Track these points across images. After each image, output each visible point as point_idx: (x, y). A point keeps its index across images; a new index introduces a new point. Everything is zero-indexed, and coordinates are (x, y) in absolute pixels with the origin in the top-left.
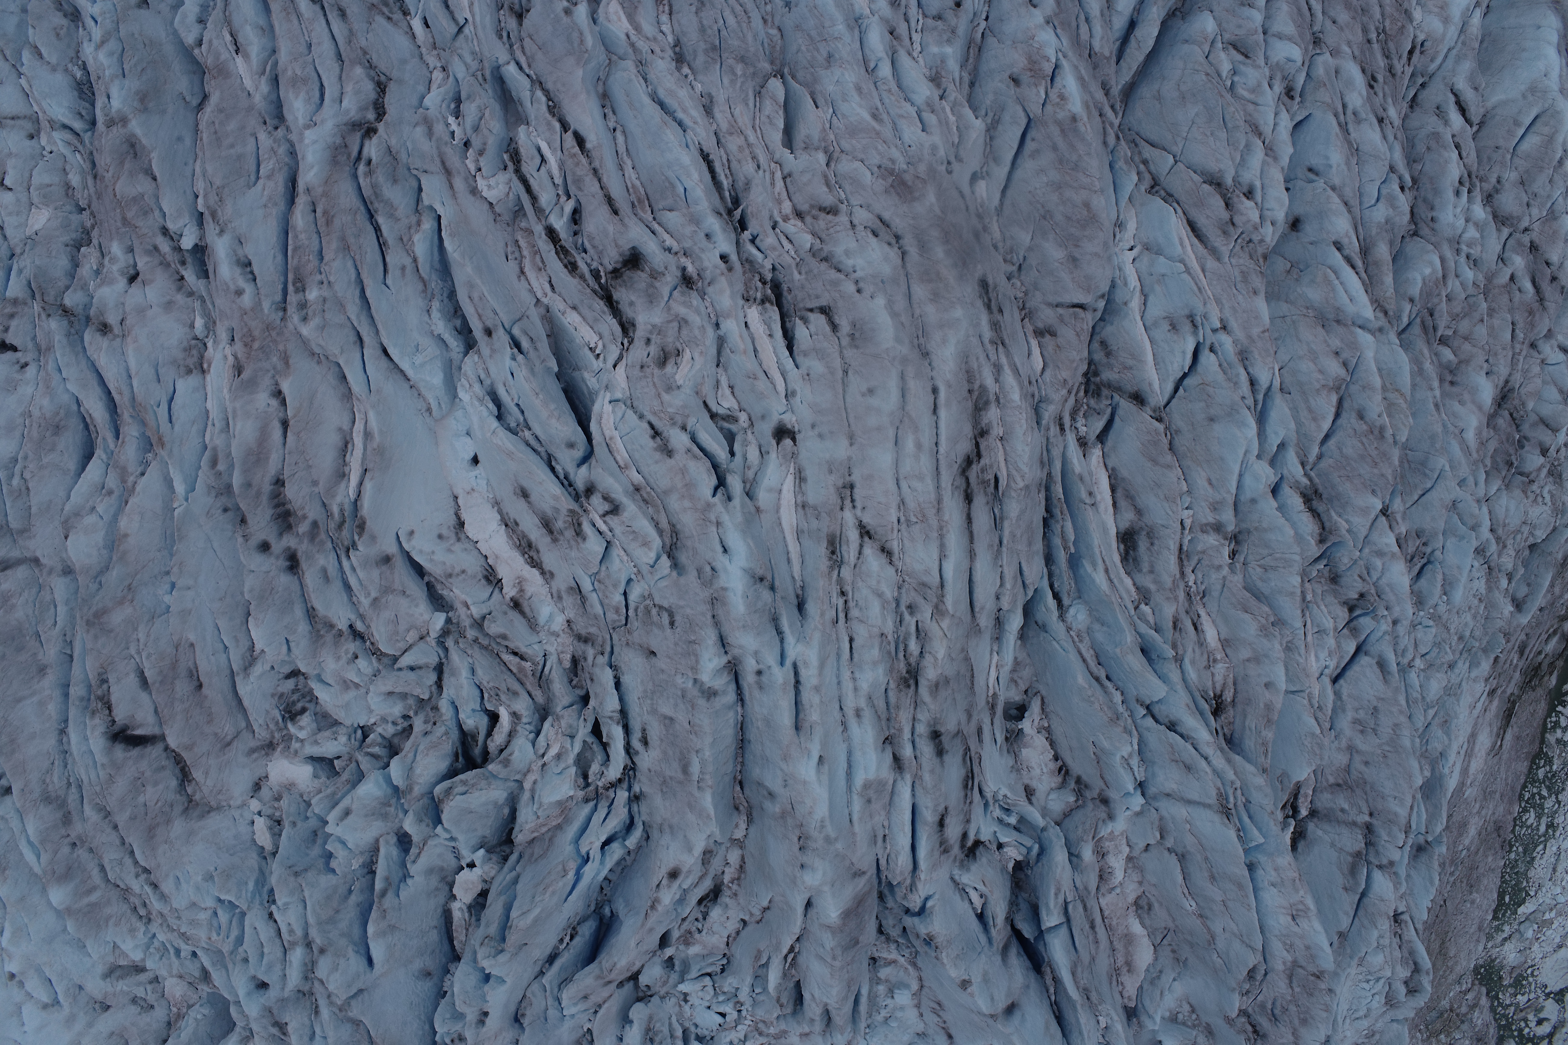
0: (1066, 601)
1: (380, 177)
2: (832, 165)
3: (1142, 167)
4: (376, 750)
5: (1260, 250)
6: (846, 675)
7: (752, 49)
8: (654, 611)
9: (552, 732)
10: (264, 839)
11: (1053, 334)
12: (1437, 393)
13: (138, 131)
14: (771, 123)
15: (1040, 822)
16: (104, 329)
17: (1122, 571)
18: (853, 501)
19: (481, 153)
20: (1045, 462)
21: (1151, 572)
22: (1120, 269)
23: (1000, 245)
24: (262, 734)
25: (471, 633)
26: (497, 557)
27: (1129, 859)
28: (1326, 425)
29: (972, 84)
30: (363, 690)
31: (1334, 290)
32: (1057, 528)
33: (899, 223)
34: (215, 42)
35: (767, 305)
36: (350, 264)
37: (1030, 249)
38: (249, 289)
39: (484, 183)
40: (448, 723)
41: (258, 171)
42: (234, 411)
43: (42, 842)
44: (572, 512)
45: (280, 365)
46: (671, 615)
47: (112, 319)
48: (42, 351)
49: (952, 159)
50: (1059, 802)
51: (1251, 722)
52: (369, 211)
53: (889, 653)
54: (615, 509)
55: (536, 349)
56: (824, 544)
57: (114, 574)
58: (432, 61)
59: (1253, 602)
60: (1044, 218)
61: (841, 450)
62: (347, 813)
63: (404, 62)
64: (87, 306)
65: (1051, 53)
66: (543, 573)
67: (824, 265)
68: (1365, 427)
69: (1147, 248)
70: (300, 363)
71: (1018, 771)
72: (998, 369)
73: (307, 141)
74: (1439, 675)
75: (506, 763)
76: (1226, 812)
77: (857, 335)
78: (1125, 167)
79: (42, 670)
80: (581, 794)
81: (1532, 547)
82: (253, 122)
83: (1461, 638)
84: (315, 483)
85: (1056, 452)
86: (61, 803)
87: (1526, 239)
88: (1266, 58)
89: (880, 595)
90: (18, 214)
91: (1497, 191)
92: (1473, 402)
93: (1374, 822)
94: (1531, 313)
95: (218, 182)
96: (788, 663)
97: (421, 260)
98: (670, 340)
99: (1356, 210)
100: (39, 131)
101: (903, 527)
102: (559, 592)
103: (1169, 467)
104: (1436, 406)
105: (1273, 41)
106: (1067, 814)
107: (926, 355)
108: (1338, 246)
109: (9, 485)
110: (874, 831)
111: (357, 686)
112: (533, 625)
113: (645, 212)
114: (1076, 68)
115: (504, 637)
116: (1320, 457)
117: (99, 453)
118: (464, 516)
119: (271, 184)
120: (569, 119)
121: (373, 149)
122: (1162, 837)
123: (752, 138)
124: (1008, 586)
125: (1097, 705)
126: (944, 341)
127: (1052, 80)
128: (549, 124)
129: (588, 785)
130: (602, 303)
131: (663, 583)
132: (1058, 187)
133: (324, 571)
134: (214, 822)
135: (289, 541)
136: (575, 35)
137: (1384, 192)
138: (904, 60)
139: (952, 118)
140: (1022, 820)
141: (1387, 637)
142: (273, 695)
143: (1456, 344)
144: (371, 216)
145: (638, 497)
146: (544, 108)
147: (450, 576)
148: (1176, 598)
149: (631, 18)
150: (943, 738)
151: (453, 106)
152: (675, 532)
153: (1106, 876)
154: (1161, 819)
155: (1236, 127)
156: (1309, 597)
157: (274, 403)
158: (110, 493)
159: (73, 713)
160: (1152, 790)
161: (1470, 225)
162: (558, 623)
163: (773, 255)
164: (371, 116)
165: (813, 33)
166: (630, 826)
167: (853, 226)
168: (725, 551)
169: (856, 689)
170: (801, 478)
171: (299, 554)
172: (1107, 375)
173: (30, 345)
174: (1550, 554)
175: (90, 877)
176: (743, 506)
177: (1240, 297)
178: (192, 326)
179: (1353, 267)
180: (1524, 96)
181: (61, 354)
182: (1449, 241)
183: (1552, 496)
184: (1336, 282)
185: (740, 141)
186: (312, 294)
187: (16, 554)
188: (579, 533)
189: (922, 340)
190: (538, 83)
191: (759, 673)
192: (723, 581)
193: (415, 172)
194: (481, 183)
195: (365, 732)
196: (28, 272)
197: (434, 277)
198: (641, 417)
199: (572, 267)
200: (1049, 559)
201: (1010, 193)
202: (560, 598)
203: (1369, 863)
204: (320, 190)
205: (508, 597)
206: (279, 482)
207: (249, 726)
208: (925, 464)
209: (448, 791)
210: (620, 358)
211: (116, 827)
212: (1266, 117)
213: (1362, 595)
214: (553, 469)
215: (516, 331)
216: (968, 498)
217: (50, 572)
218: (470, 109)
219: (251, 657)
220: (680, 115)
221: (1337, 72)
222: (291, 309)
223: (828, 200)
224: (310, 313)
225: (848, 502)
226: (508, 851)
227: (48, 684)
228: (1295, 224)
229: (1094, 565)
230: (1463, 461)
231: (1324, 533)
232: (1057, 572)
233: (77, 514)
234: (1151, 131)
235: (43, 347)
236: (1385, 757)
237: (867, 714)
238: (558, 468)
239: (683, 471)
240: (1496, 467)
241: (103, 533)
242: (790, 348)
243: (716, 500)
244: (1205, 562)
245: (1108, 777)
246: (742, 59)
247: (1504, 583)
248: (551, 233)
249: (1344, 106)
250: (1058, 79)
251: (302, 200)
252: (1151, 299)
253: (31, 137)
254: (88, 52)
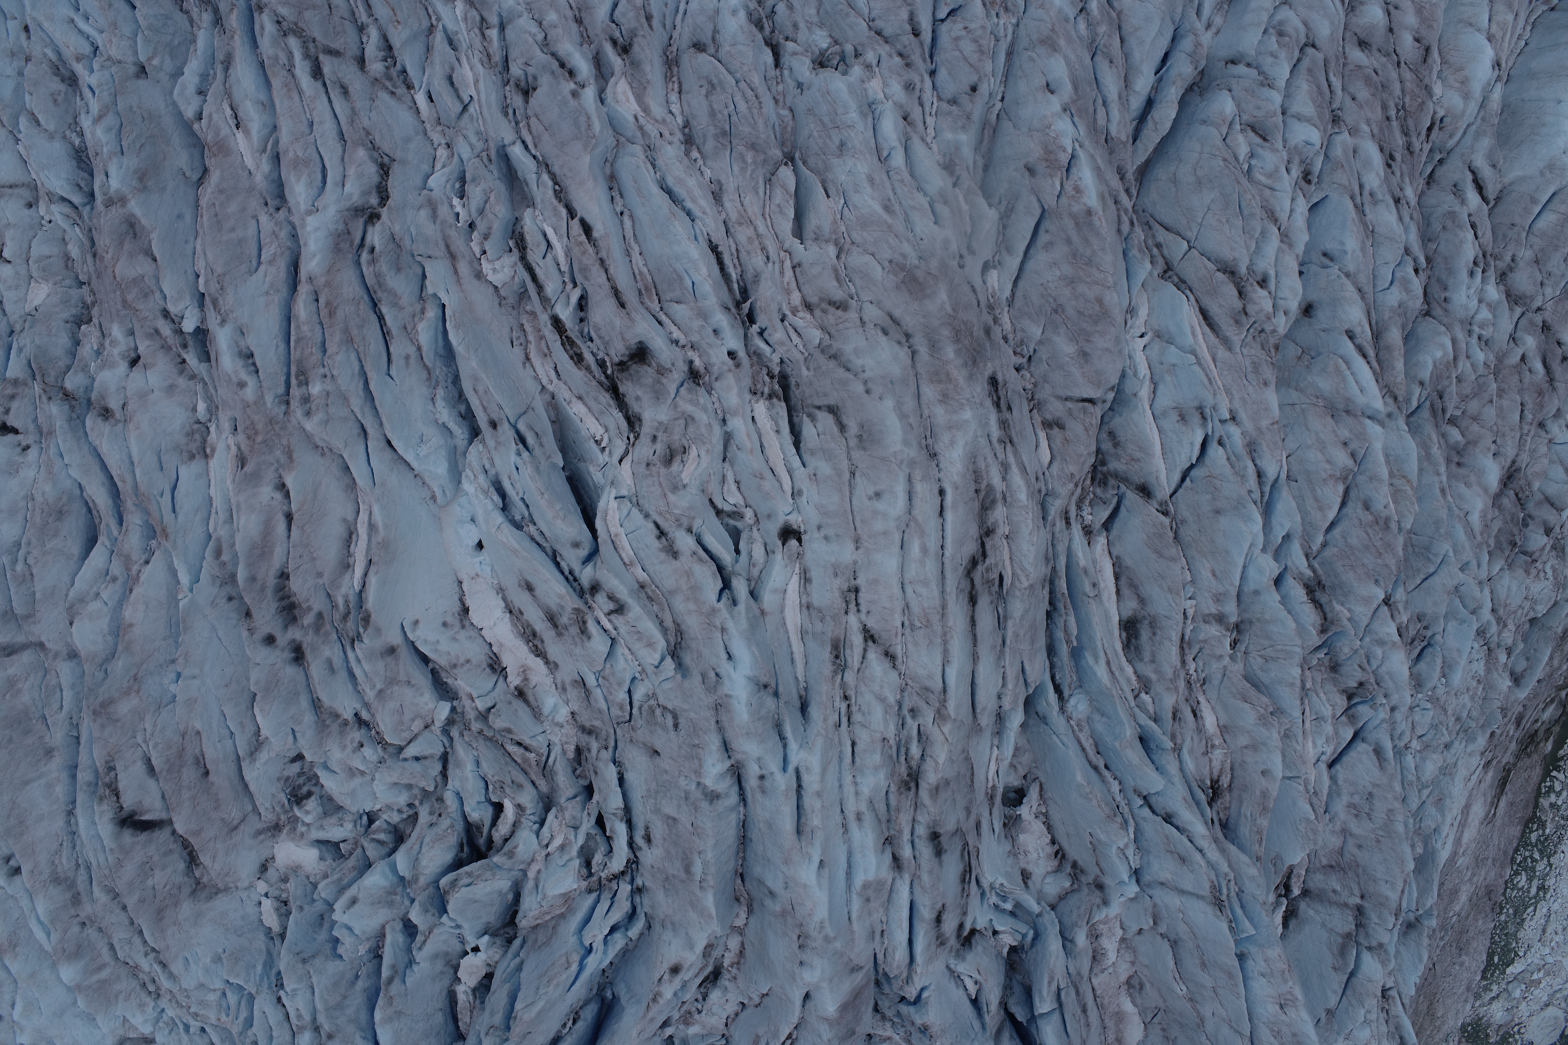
0: (1066, 693)
1: (384, 266)
2: (843, 257)
3: (1155, 251)
4: (382, 836)
5: (1272, 341)
6: (848, 779)
7: (763, 136)
8: (658, 712)
9: (556, 823)
10: (271, 920)
11: (1062, 427)
12: (1444, 478)
13: (138, 212)
14: (781, 212)
15: (1036, 908)
16: (106, 413)
17: (1124, 659)
18: (857, 605)
19: (486, 237)
20: (1050, 558)
21: (1153, 661)
22: (1130, 357)
23: (1010, 337)
24: (268, 817)
25: (476, 726)
26: (501, 645)
27: (1123, 940)
28: (1331, 515)
29: (986, 168)
30: (368, 778)
31: (1344, 380)
32: (1060, 622)
33: (910, 322)
34: (215, 117)
35: (775, 400)
36: (353, 357)
37: (1040, 342)
38: (251, 382)
39: (490, 266)
40: (454, 815)
41: (260, 256)
42: (238, 505)
43: (52, 922)
44: (577, 611)
45: (283, 459)
46: (675, 717)
47: (114, 404)
48: (44, 434)
49: (965, 252)
50: (1055, 886)
51: (1247, 810)
52: (372, 299)
53: (891, 757)
54: (620, 609)
55: (541, 445)
56: (829, 649)
57: (119, 666)
58: (436, 137)
59: (1253, 692)
60: (1056, 312)
61: (847, 554)
62: (354, 901)
63: (408, 140)
64: (89, 389)
65: (1068, 143)
66: (547, 662)
67: (832, 364)
68: (1370, 518)
69: (1158, 335)
70: (305, 457)
71: (1015, 855)
72: (1005, 468)
73: (309, 228)
74: (1434, 756)
75: (511, 855)
76: (1219, 904)
77: (865, 436)
78: (1138, 255)
79: (49, 753)
80: (584, 884)
81: (1533, 621)
82: (254, 204)
83: (1458, 719)
84: (320, 575)
85: (1061, 548)
86: (70, 884)
87: (1538, 319)
88: (1285, 140)
89: (882, 700)
90: (17, 287)
91: (1511, 269)
92: (1480, 484)
93: (1365, 904)
94: (1540, 393)
95: (219, 270)
96: (791, 768)
97: (425, 349)
98: (676, 437)
99: (1370, 297)
100: (37, 200)
101: (907, 631)
102: (563, 683)
103: (1173, 560)
104: (1443, 491)
105: (1291, 122)
106: (1063, 897)
107: (933, 455)
108: (1351, 335)
109: (14, 570)
110: (872, 927)
111: (363, 773)
112: (537, 714)
113: (652, 302)
114: (1092, 157)
115: (509, 731)
116: (1324, 545)
117: (102, 539)
118: (469, 602)
119: (272, 270)
120: (576, 205)
121: (376, 236)
122: (1155, 923)
123: (762, 229)
124: (1010, 686)
125: (1095, 802)
126: (952, 443)
127: (1068, 170)
128: (555, 209)
129: (590, 874)
130: (607, 396)
131: (667, 686)
132: (1071, 282)
133: (330, 663)
134: (222, 903)
135: (294, 633)
136: (583, 119)
137: (1398, 275)
138: (918, 147)
139: (965, 207)
140: (1017, 905)
141: (1385, 725)
142: (279, 779)
143: (1464, 424)
144: (375, 305)
145: (643, 595)
146: (551, 193)
147: (455, 666)
148: (1176, 689)
149: (639, 99)
150: (942, 839)
151: (457, 185)
152: (679, 631)
153: (1099, 957)
154: (1155, 906)
155: (1252, 215)
156: (1309, 685)
157: (278, 496)
158: (114, 579)
159: (80, 798)
160: (1146, 878)
161: (1483, 305)
162: (563, 714)
163: (781, 351)
164: (374, 200)
165: (826, 119)
166: (632, 915)
167: (863, 323)
168: (730, 657)
169: (857, 793)
170: (806, 579)
171: (304, 646)
172: (1114, 465)
173: (31, 427)
174: (1550, 628)
175: (100, 955)
176: (748, 609)
177: (1250, 388)
178: (194, 410)
179: (1365, 356)
180: (1542, 174)
181: (63, 439)
182: (1462, 322)
183: (1554, 570)
184: (1348, 372)
185: (750, 232)
186: (316, 389)
187: (21, 639)
188: (584, 631)
189: (930, 441)
190: (544, 165)
191: (762, 777)
192: (725, 688)
193: (419, 259)
194: (486, 267)
195: (371, 818)
196: (28, 351)
197: (438, 364)
198: (647, 516)
199: (578, 359)
200: (1051, 650)
201: (1021, 284)
202: (564, 689)
203: (1358, 944)
204: (322, 280)
205: (512, 686)
206: (284, 576)
207: (255, 809)
208: (931, 568)
209: (454, 884)
210: (626, 453)
211: (124, 908)
212: (1283, 203)
213: (1361, 684)
214: (558, 565)
215: (521, 426)
216: (973, 600)
217: (56, 656)
218: (475, 193)
219: (257, 743)
220: (689, 204)
221: (1355, 151)
222: (295, 404)
223: (838, 294)
224: (314, 408)
225: (852, 606)
226: (512, 932)
227: (55, 767)
228: (1308, 310)
229: (1096, 658)
230: (1467, 544)
231: (1326, 624)
232: (1059, 664)
233: (82, 600)
234: (1165, 213)
235: (45, 430)
236: (1378, 841)
237: (868, 818)
238: (563, 564)
239: (689, 574)
240: (1499, 547)
241: (107, 619)
242: (797, 444)
243: (721, 605)
244: (1206, 651)
245: (1104, 865)
246: (753, 147)
247: (1503, 657)
248: (557, 323)
249: (1361, 187)
250: (1074, 170)
251: (304, 289)
252: (1161, 387)
253: (30, 205)
254: (86, 123)
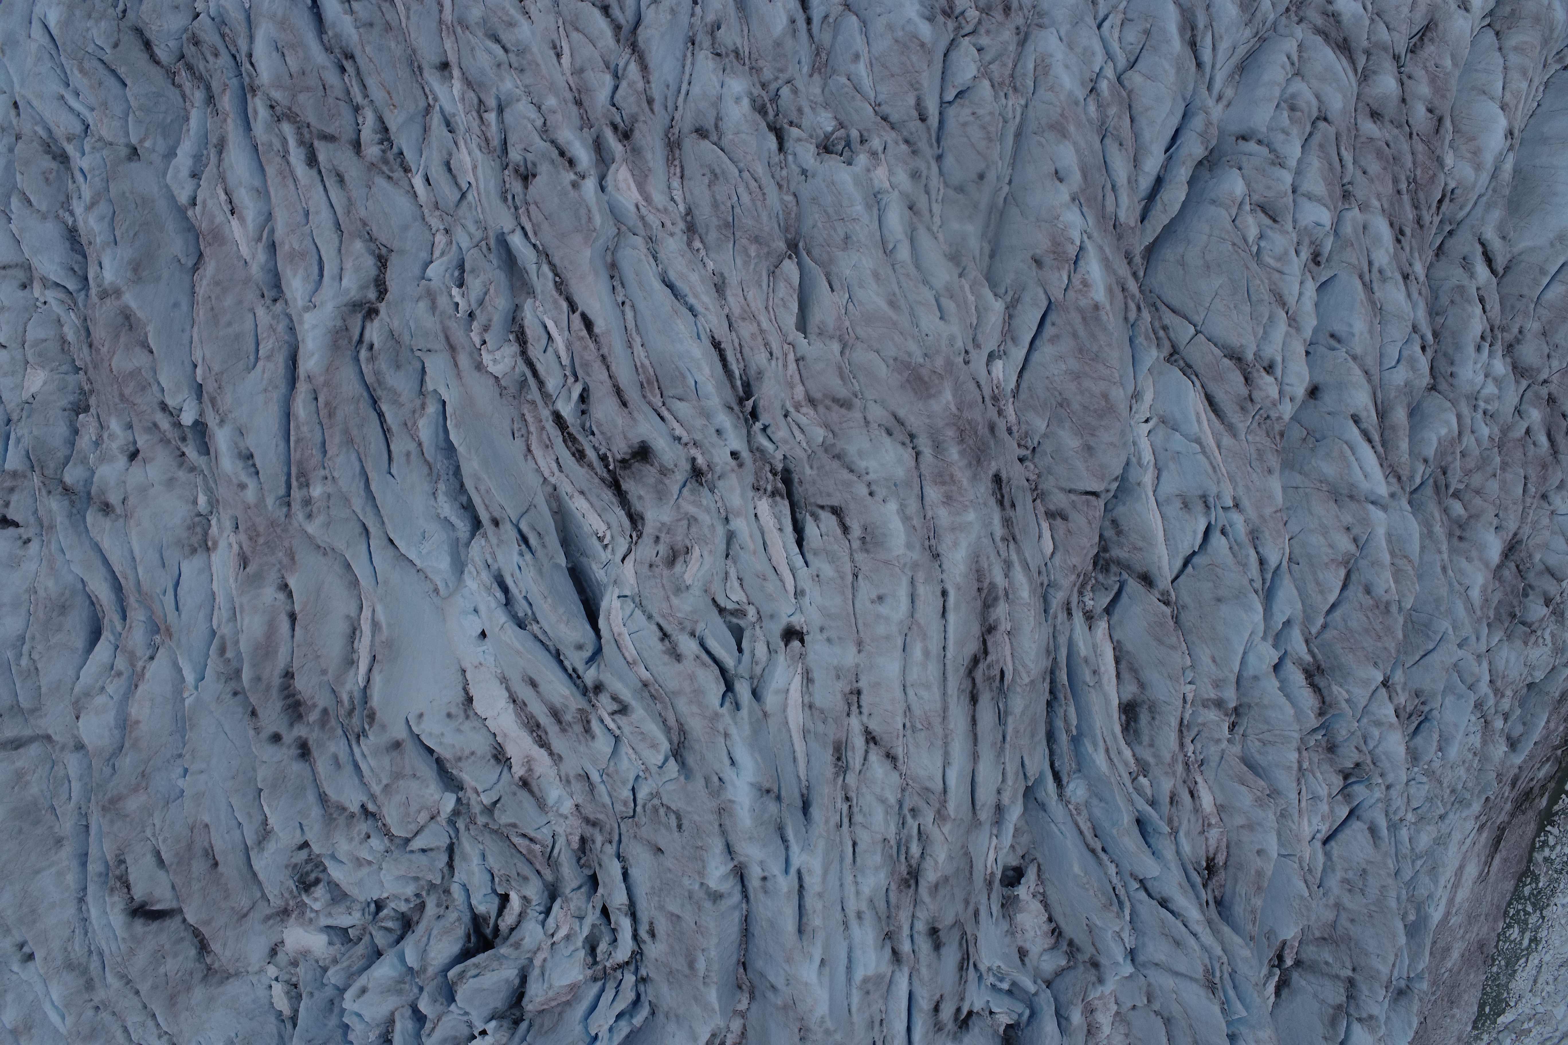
0: (1065, 780)
1: (383, 364)
2: (847, 352)
3: (1161, 333)
4: (390, 924)
5: (1277, 428)
6: (849, 879)
7: (767, 229)
8: (662, 811)
9: (561, 914)
10: (282, 1004)
11: (1065, 518)
12: (1445, 556)
13: (133, 305)
14: (785, 306)
15: (1032, 988)
16: (106, 508)
17: (1122, 742)
18: (859, 707)
19: (486, 328)
20: (1051, 651)
21: (1151, 745)
22: (1134, 443)
23: (1015, 429)
24: (277, 902)
25: (481, 820)
26: (505, 735)
27: (1117, 1013)
28: (1332, 599)
29: (992, 256)
30: (375, 867)
31: (1349, 466)
32: (1060, 712)
33: (915, 422)
34: (210, 203)
35: (778, 498)
36: (354, 457)
37: (1045, 436)
38: (252, 484)
39: (490, 357)
40: (461, 908)
41: (257, 351)
42: (242, 606)
43: (67, 1006)
44: (581, 711)
45: (286, 561)
46: (679, 818)
47: (114, 499)
48: (45, 527)
49: (970, 347)
50: (1051, 963)
51: (1242, 889)
52: (372, 397)
53: (891, 856)
54: (623, 710)
55: (544, 546)
56: (831, 751)
57: (127, 762)
58: (435, 222)
59: (1250, 776)
60: (1061, 405)
61: (849, 657)
62: (363, 991)
63: (405, 228)
64: (88, 482)
65: (1076, 236)
66: (551, 754)
67: (836, 464)
68: (1371, 602)
69: (1163, 421)
70: (307, 558)
71: (1013, 934)
72: (1008, 565)
73: (306, 326)
74: (1429, 828)
75: (517, 946)
76: (1211, 987)
77: (868, 539)
78: (1145, 343)
79: (59, 842)
80: (589, 972)
81: (1530, 686)
82: (251, 296)
83: (1453, 791)
84: (324, 672)
85: (1063, 640)
86: (84, 971)
87: (1544, 391)
88: (1295, 221)
89: (883, 801)
90: (13, 373)
91: (1518, 341)
92: (1481, 559)
93: (1357, 977)
94: (1544, 467)
95: (216, 368)
96: (793, 871)
97: (425, 445)
98: (679, 538)
99: (1376, 378)
100: (31, 282)
101: (909, 732)
102: (567, 776)
103: (1173, 648)
104: (1444, 569)
105: (1303, 201)
106: (1060, 973)
107: (936, 556)
108: (1356, 419)
109: (18, 665)
110: (871, 1017)
111: (370, 863)
112: (541, 804)
113: (655, 396)
114: (1101, 248)
115: (514, 826)
116: (1325, 626)
117: (106, 635)
118: (472, 692)
119: (270, 366)
120: (576, 299)
121: (374, 333)
122: (1149, 1001)
123: (765, 325)
124: (1010, 782)
125: (1091, 892)
126: (956, 544)
127: (1075, 263)
128: (555, 302)
129: (595, 963)
130: (610, 494)
131: (670, 787)
132: (1076, 376)
133: (336, 759)
134: (233, 987)
135: (300, 731)
136: (583, 211)
137: (1405, 353)
138: (924, 238)
139: (971, 298)
140: (1014, 984)
141: (1380, 805)
142: (287, 867)
143: (1467, 497)
144: (375, 402)
145: (646, 694)
146: (551, 285)
147: (460, 759)
148: (1174, 773)
149: (641, 187)
150: (941, 933)
151: (456, 273)
152: (683, 731)
153: (1093, 1031)
154: (1149, 985)
155: (1261, 301)
156: (1305, 765)
157: (281, 596)
158: (119, 674)
159: (91, 889)
160: (1141, 958)
161: (1490, 380)
162: (567, 806)
163: (784, 449)
164: (372, 295)
165: (830, 210)
166: (637, 1002)
167: (867, 422)
168: (733, 763)
169: (858, 893)
170: (808, 679)
171: (310, 743)
172: (1116, 552)
173: (32, 520)
174: (1547, 693)
175: (114, 1037)
176: (751, 713)
177: (1254, 476)
178: (195, 502)
179: (1370, 441)
180: (1552, 245)
181: (64, 535)
182: (1467, 397)
183: (1553, 635)
184: (1352, 458)
185: (753, 328)
186: (317, 491)
187: (28, 732)
188: (587, 730)
189: (933, 542)
190: (544, 254)
191: (764, 879)
192: (729, 794)
193: (418, 353)
194: (486, 358)
195: (379, 906)
196: (27, 441)
197: (439, 457)
198: (650, 617)
199: (580, 455)
200: (1051, 737)
201: (1026, 375)
202: (568, 782)
203: (1349, 1015)
204: (321, 380)
205: (517, 777)
206: (288, 675)
207: (264, 896)
208: (933, 670)
209: (461, 975)
210: (629, 551)
211: (137, 992)
212: (1291, 290)
213: (1357, 765)
214: (561, 662)
215: (524, 527)
216: (974, 699)
217: (63, 748)
218: (475, 285)
219: (265, 833)
220: (691, 300)
221: (1365, 227)
222: (296, 506)
223: (843, 392)
224: (315, 510)
225: (854, 708)
226: (518, 1014)
227: (66, 856)
228: (1314, 392)
229: (1095, 745)
230: (1467, 621)
231: (1325, 707)
232: (1058, 751)
233: (87, 694)
234: (1173, 296)
235: (46, 524)
236: (1371, 916)
237: (868, 916)
238: (567, 663)
239: (692, 677)
240: (1499, 619)
241: (113, 713)
242: (800, 542)
243: (724, 710)
244: (1204, 734)
245: (1100, 946)
246: (756, 240)
247: (1499, 724)
248: (558, 418)
249: (1370, 264)
250: (1081, 263)
251: (302, 387)
252: (1165, 475)
253: (24, 286)
254: (78, 209)
